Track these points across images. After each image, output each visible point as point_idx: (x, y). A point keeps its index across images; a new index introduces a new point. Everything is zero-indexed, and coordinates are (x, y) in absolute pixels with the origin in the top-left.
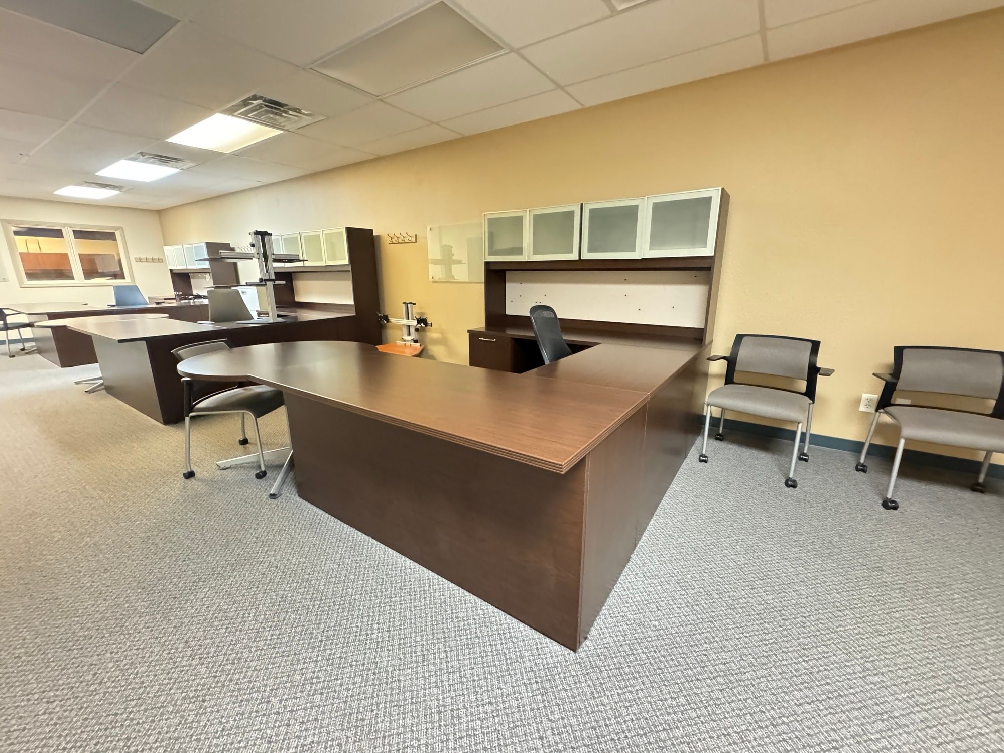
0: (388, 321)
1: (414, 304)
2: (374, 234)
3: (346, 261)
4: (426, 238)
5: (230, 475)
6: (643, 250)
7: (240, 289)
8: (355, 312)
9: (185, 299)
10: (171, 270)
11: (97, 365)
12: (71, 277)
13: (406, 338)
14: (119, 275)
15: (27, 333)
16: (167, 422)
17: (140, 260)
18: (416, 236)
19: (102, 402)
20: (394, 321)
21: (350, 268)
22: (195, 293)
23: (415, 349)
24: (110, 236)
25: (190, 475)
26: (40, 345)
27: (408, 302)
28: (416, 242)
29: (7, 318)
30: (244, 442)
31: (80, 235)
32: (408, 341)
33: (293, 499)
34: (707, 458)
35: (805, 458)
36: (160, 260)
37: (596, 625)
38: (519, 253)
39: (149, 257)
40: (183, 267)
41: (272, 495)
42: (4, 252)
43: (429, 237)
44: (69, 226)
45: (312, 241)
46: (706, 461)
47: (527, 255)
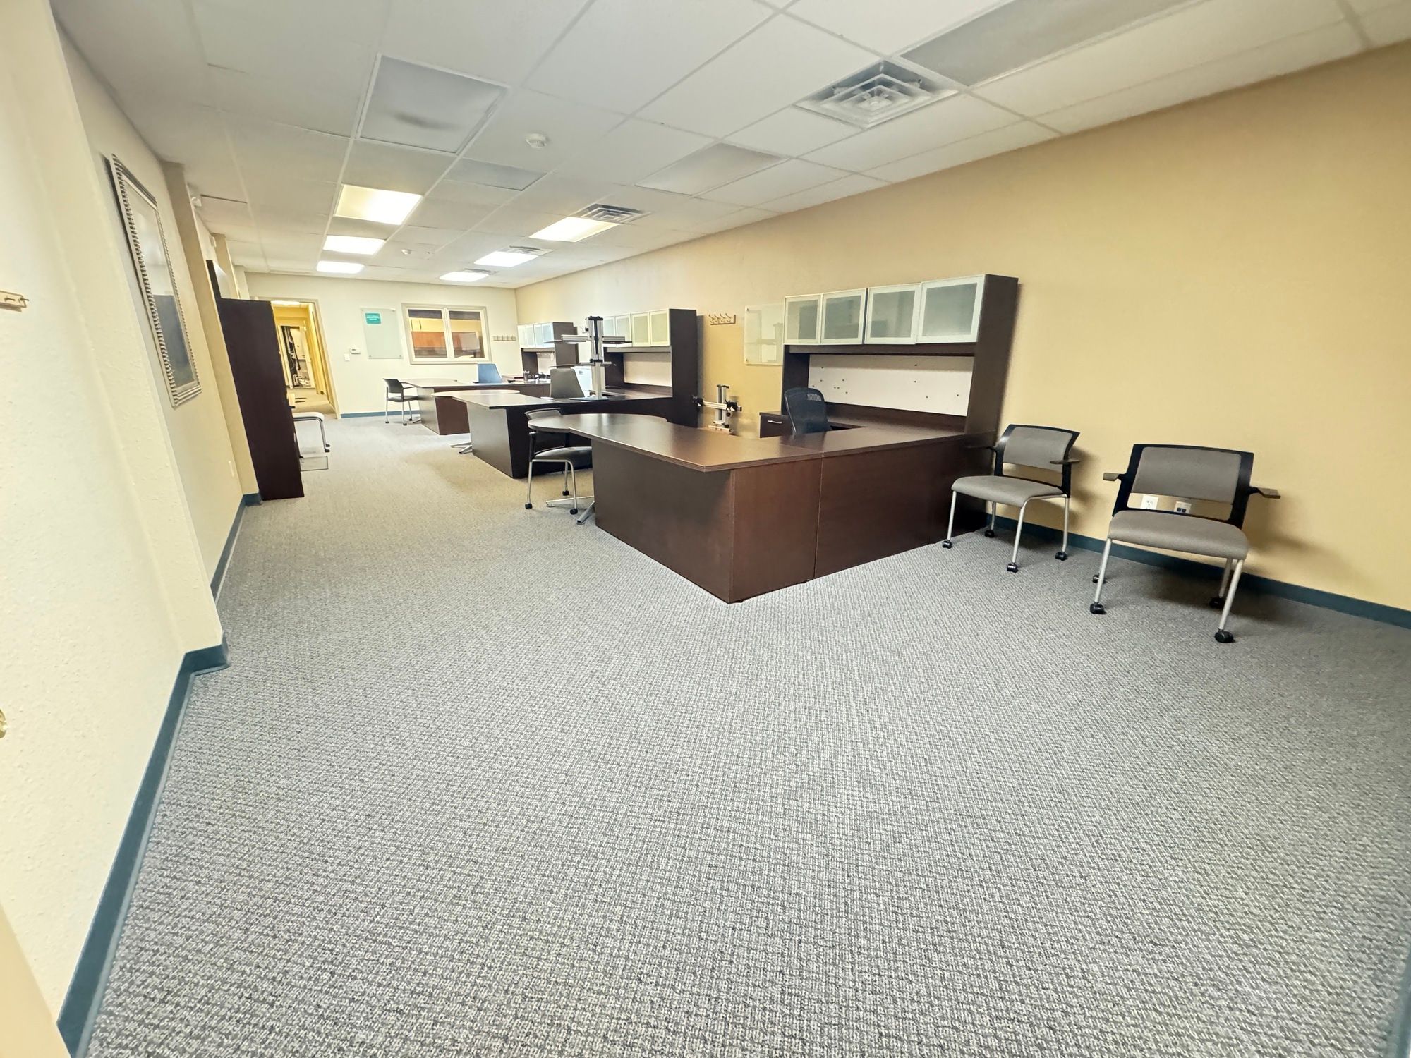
0: (702, 404)
1: (728, 387)
2: (698, 315)
3: (668, 343)
4: (743, 318)
5: (554, 510)
6: (917, 336)
7: (577, 369)
8: (672, 394)
9: (532, 378)
10: (522, 349)
11: (469, 434)
12: (445, 355)
13: (718, 422)
14: (479, 353)
15: (415, 405)
16: (514, 477)
17: (497, 339)
18: (735, 316)
19: (469, 460)
20: (708, 404)
21: (670, 350)
22: (540, 373)
24: (476, 315)
25: (529, 507)
26: (426, 417)
27: (722, 384)
28: (735, 323)
29: (405, 391)
30: (566, 493)
31: (455, 315)
32: (719, 425)
33: (591, 527)
34: (951, 544)
35: (1061, 557)
36: (513, 339)
37: (752, 599)
38: (813, 336)
39: (505, 336)
40: (533, 347)
41: (579, 521)
42: (401, 332)
43: (746, 319)
44: (447, 306)
45: (642, 321)
46: (950, 547)
47: (820, 340)
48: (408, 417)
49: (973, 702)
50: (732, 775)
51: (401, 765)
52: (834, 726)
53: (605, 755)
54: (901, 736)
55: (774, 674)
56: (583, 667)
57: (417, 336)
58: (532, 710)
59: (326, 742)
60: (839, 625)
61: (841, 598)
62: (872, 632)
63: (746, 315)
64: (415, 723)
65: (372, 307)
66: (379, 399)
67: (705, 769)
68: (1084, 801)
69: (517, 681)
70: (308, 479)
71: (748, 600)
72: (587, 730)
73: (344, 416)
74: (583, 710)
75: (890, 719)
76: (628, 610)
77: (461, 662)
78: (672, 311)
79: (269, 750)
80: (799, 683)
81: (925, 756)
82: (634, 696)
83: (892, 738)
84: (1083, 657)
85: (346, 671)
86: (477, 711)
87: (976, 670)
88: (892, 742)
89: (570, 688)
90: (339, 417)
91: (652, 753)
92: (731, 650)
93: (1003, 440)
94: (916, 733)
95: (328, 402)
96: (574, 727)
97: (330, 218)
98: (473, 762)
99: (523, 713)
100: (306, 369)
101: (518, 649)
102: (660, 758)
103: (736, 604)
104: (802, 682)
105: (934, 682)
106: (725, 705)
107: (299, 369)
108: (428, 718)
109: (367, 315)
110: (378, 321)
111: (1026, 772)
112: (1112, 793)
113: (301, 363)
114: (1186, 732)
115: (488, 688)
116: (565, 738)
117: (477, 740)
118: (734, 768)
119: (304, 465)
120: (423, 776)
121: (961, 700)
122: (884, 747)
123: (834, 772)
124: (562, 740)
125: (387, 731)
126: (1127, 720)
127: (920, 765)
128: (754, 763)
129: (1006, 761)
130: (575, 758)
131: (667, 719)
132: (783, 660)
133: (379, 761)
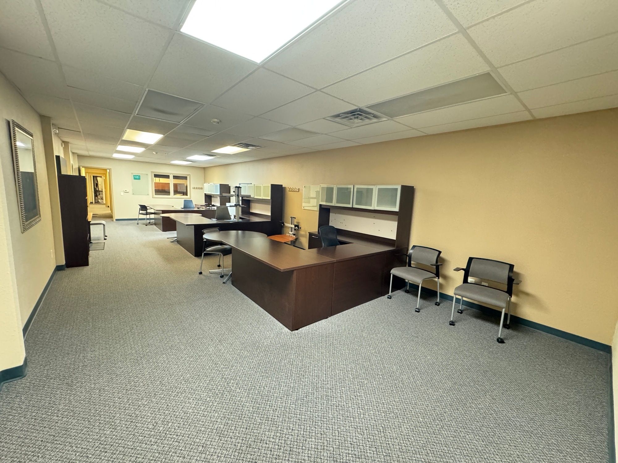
0: (284, 224)
1: (295, 218)
2: (283, 186)
3: (269, 198)
4: (302, 190)
5: (213, 275)
6: (374, 206)
8: (270, 219)
9: (208, 206)
10: (205, 194)
11: (176, 232)
12: (170, 194)
13: (290, 233)
14: (185, 193)
15: (152, 216)
16: (196, 256)
17: (194, 188)
18: (299, 189)
19: (176, 246)
20: (286, 224)
21: (271, 201)
22: (212, 204)
23: (293, 238)
24: (185, 178)
25: (201, 273)
26: (157, 221)
27: (293, 217)
28: (299, 191)
29: (148, 210)
30: (219, 266)
31: (175, 177)
32: (291, 234)
33: (229, 285)
34: (391, 297)
35: (437, 304)
36: (202, 188)
37: (302, 328)
38: (332, 202)
39: (198, 187)
40: (210, 193)
41: (224, 282)
42: (150, 183)
43: (304, 191)
44: (172, 174)
45: (258, 188)
46: (390, 298)
47: (334, 203)
48: (148, 221)
49: (403, 389)
50: (289, 442)
51: (112, 443)
52: (340, 407)
53: (224, 431)
54: (371, 412)
55: (311, 374)
56: (218, 372)
57: (157, 184)
58: (189, 402)
59: (71, 429)
60: (342, 344)
61: (343, 327)
62: (357, 348)
63: (304, 189)
64: (124, 413)
65: (137, 172)
66: (135, 213)
67: (276, 439)
68: (456, 451)
69: (183, 382)
70: (93, 255)
71: (301, 329)
72: (217, 414)
73: (117, 220)
74: (216, 401)
75: (366, 402)
76: (243, 336)
77: (155, 370)
78: (272, 185)
79: (36, 437)
80: (323, 380)
81: (383, 425)
82: (242, 390)
83: (367, 414)
84: (450, 361)
85: (92, 378)
86: (159, 403)
87: (404, 370)
88: (367, 417)
89: (210, 386)
90: (114, 220)
91: (249, 429)
92: (292, 360)
93: (410, 251)
94: (378, 410)
95: (110, 212)
96: (210, 412)
97: (120, 140)
98: (153, 440)
99: (184, 404)
100: (102, 195)
101: (186, 361)
102: (253, 432)
103: (295, 331)
104: (325, 379)
105: (385, 377)
106: (287, 395)
107: (99, 195)
108: (132, 409)
109: (134, 176)
110: (139, 179)
111: (429, 434)
112: (468, 445)
113: (100, 192)
114: (497, 405)
115: (167, 388)
116: (204, 421)
117: (157, 424)
118: (290, 437)
119: (92, 247)
120: (123, 452)
121: (398, 388)
122: (363, 420)
123: (340, 438)
124: (203, 422)
125: (108, 420)
126: (472, 399)
127: (380, 432)
128: (300, 434)
129: (420, 427)
130: (208, 434)
131: (258, 405)
132: (316, 366)
133: (99, 442)
